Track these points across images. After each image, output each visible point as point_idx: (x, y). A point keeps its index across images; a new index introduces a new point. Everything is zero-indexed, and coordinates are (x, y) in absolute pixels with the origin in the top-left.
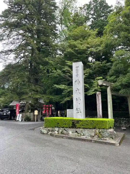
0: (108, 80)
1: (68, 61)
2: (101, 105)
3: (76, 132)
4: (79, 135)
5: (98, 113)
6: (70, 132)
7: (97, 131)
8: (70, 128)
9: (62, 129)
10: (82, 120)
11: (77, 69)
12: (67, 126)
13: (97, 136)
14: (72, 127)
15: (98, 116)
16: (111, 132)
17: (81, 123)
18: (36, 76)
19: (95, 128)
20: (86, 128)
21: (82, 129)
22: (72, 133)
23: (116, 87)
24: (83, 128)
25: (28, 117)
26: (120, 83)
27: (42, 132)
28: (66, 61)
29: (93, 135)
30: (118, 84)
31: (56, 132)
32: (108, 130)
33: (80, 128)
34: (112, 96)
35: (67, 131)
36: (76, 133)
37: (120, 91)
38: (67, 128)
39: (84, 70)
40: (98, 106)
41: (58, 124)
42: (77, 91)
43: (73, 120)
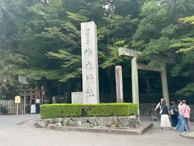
0: (133, 46)
1: (72, 14)
2: (122, 85)
3: (88, 121)
4: (91, 125)
5: (117, 96)
6: (80, 123)
7: (115, 118)
8: (78, 116)
9: (68, 119)
10: (95, 106)
11: (88, 33)
12: (74, 114)
13: (115, 125)
14: (82, 116)
15: (118, 100)
16: (132, 119)
17: (93, 110)
18: (15, 36)
19: (112, 115)
20: (100, 116)
21: (95, 118)
22: (82, 123)
23: (144, 58)
24: (97, 117)
25: (3, 108)
26: (149, 52)
27: (38, 125)
28: (67, 13)
29: (110, 125)
30: (147, 52)
31: (60, 124)
32: (128, 117)
33: (92, 116)
34: (139, 71)
35: (75, 121)
36: (87, 123)
37: (150, 64)
38: (75, 117)
39: (97, 29)
40: (117, 86)
41: (62, 113)
42: (88, 66)
43: (83, 106)
